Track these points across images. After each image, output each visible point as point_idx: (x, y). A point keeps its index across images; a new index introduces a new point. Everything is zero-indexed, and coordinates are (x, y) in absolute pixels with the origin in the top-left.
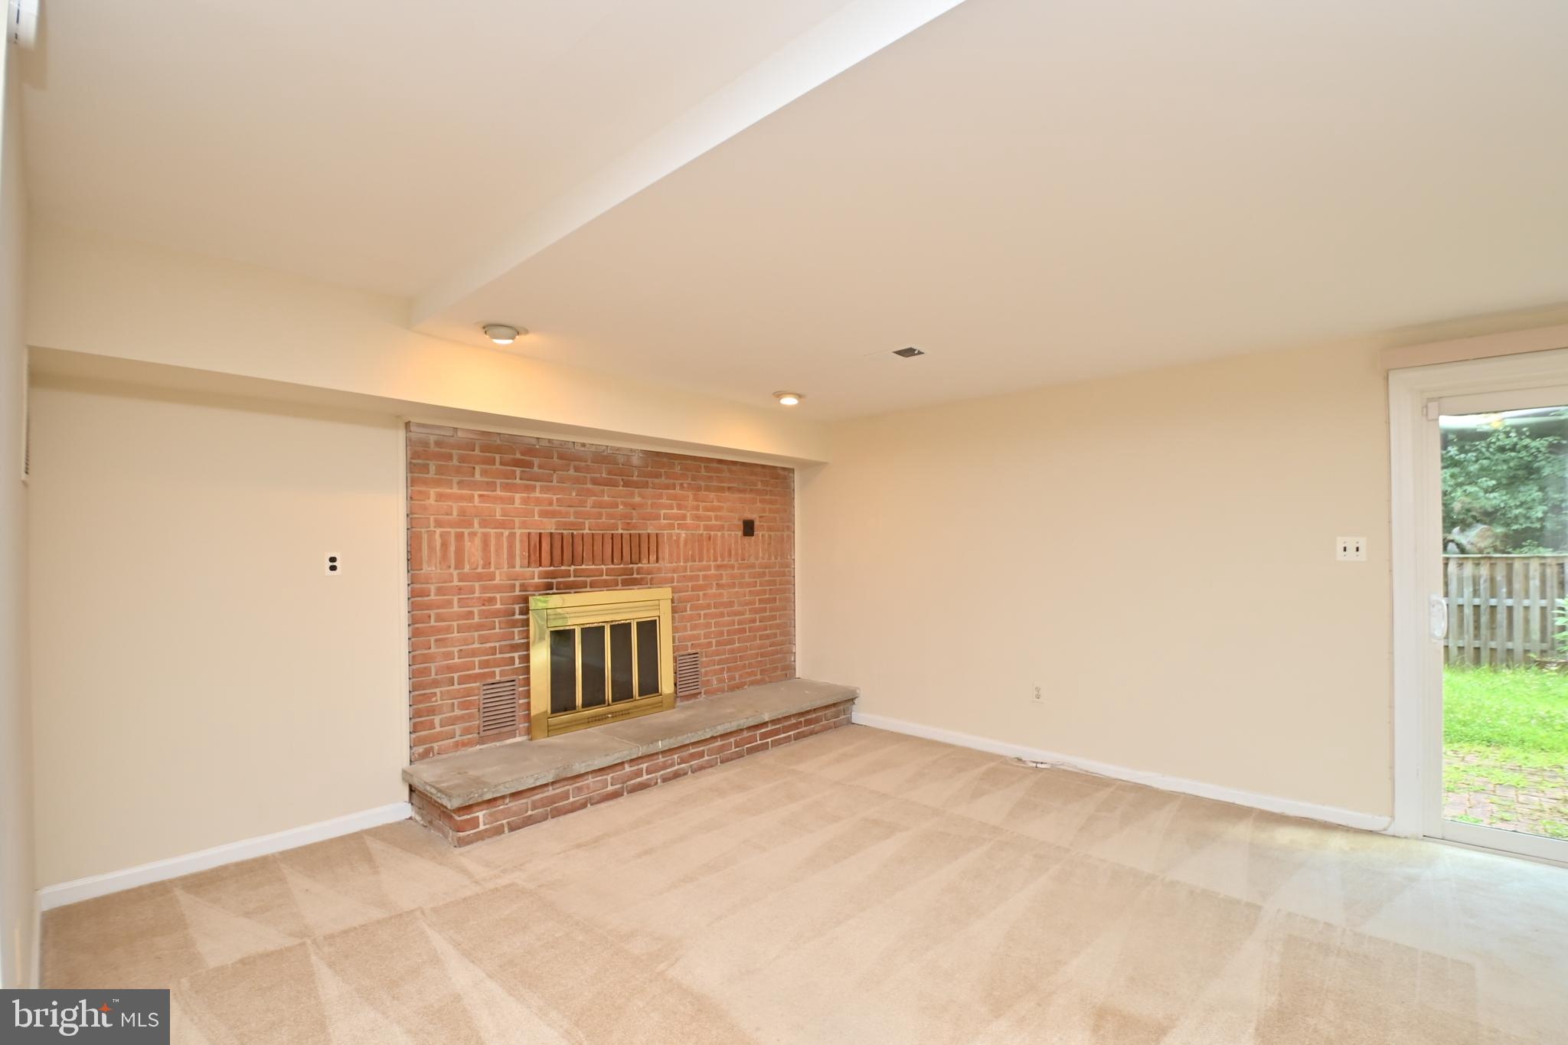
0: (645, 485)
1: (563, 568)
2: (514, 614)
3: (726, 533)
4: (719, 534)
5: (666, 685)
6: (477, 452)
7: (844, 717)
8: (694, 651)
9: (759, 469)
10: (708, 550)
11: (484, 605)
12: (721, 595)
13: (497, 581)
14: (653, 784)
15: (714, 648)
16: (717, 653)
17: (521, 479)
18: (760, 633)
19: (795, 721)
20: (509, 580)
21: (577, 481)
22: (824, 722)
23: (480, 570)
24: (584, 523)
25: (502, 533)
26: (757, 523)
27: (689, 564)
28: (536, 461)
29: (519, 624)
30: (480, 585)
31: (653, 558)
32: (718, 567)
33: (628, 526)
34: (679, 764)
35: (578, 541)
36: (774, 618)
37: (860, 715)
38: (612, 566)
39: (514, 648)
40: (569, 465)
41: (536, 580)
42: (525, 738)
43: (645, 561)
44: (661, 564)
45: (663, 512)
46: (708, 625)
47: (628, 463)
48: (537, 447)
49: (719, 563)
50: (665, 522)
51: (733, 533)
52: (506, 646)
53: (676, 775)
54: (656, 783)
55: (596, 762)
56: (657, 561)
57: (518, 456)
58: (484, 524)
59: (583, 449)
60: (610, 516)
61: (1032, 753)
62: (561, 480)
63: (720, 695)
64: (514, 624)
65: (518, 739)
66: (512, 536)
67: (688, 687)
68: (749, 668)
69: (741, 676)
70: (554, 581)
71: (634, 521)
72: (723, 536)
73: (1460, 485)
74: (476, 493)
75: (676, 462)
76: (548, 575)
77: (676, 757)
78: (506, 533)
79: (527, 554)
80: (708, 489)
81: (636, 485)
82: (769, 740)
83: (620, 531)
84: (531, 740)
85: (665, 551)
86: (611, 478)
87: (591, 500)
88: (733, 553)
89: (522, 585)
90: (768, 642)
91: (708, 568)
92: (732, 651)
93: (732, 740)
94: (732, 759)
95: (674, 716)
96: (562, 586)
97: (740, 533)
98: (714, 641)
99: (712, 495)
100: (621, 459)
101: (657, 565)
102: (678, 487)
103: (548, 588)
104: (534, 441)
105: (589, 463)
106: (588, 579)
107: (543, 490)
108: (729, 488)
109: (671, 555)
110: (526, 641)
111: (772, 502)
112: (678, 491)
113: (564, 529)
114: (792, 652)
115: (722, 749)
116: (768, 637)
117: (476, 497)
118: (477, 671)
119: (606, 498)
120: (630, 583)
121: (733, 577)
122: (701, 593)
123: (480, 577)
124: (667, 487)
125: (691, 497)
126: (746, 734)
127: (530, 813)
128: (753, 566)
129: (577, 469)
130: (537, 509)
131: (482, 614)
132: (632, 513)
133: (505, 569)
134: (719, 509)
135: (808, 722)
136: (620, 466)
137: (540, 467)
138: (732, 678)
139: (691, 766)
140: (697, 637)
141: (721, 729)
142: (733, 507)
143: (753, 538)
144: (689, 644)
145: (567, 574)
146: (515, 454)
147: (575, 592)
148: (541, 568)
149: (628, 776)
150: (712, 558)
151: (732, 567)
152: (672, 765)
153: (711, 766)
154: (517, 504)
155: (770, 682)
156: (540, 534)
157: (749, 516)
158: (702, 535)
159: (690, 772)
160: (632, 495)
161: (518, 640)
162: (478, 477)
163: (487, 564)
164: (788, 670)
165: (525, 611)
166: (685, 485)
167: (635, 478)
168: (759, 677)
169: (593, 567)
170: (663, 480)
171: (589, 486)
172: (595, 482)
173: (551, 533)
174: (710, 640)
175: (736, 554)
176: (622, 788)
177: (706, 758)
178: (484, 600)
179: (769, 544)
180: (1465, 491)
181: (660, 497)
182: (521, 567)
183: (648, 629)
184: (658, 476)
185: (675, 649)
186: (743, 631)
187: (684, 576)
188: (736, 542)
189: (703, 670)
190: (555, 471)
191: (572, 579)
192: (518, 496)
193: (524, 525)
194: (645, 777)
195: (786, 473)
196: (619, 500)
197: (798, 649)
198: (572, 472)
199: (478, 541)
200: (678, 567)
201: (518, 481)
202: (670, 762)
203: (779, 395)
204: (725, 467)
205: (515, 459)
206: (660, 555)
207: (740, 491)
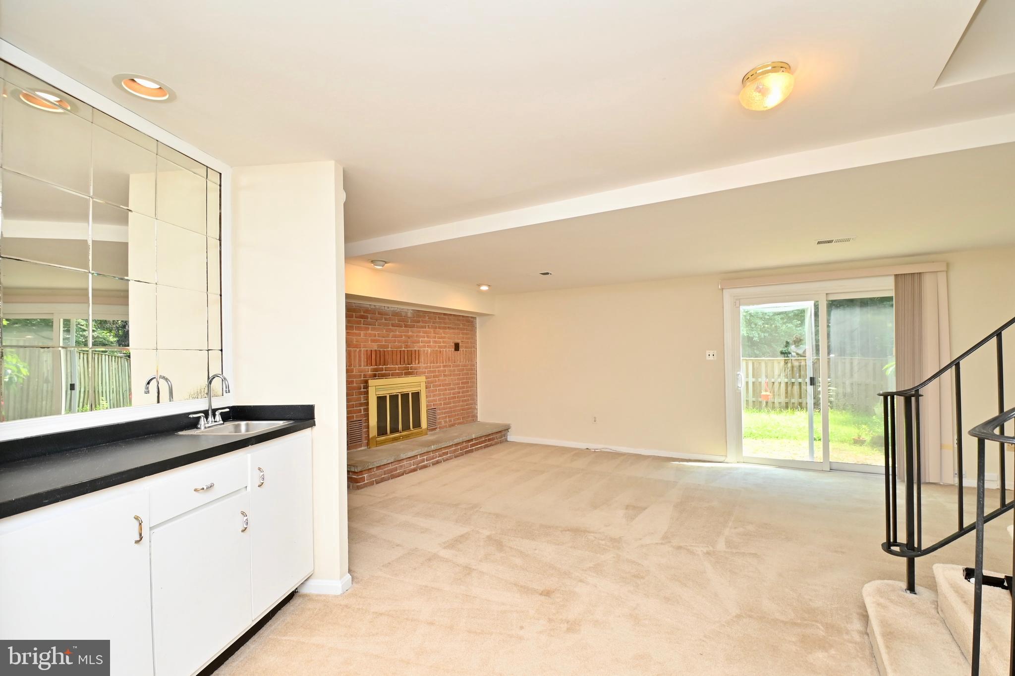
0: (413, 327)
1: (380, 367)
2: (361, 389)
3: (448, 349)
4: (444, 350)
5: (424, 424)
7: (504, 438)
8: (434, 407)
9: (461, 318)
10: (440, 357)
12: (445, 379)
13: (354, 373)
14: (429, 466)
15: (442, 406)
16: (444, 409)
17: (363, 324)
18: (462, 399)
19: (484, 439)
20: (359, 372)
21: (386, 325)
22: (496, 440)
24: (389, 345)
25: (356, 350)
26: (460, 345)
27: (432, 365)
28: (369, 316)
29: (363, 394)
31: (417, 362)
32: (444, 366)
33: (407, 346)
34: (438, 457)
35: (386, 353)
36: (468, 391)
37: (511, 437)
38: (400, 366)
39: (361, 405)
40: (382, 317)
41: (370, 372)
42: (366, 447)
43: (414, 363)
44: (420, 365)
45: (421, 339)
46: (440, 395)
47: (406, 316)
48: (370, 309)
49: (444, 364)
50: (422, 344)
51: (450, 349)
52: (358, 404)
53: (438, 462)
55: (409, 454)
56: (419, 363)
57: (362, 313)
58: (349, 346)
59: (388, 309)
60: (399, 342)
61: (592, 446)
62: (379, 325)
63: (445, 429)
64: (361, 393)
65: (363, 448)
66: (360, 352)
67: (432, 426)
68: (457, 416)
69: (454, 420)
70: (377, 373)
71: (409, 344)
72: (446, 351)
73: (784, 323)
75: (426, 315)
76: (375, 370)
77: (437, 454)
78: (358, 350)
79: (366, 360)
80: (440, 328)
81: (410, 326)
82: (474, 448)
83: (403, 349)
84: (370, 448)
85: (422, 359)
86: (399, 323)
87: (391, 334)
88: (450, 359)
89: (364, 375)
90: (465, 403)
91: (440, 367)
92: (450, 408)
93: (459, 447)
94: (459, 456)
95: (430, 437)
96: (380, 376)
97: (453, 349)
98: (442, 402)
99: (441, 331)
100: (403, 314)
102: (427, 327)
103: (374, 376)
104: (368, 306)
105: (390, 316)
106: (391, 372)
107: (373, 329)
108: (448, 327)
109: (424, 360)
110: (366, 401)
111: (467, 334)
112: (427, 329)
113: (381, 348)
114: (476, 409)
115: (455, 451)
116: (465, 401)
119: (397, 333)
120: (408, 374)
121: (450, 371)
122: (437, 379)
124: (422, 327)
125: (432, 332)
126: (464, 444)
127: (383, 476)
128: (458, 366)
129: (386, 319)
130: (370, 339)
132: (408, 340)
133: (357, 367)
134: (444, 338)
135: (489, 440)
136: (403, 317)
137: (371, 319)
138: (450, 421)
139: (443, 459)
140: (435, 401)
141: (456, 441)
142: (449, 337)
143: (459, 352)
144: (433, 404)
145: (382, 370)
147: (385, 378)
148: (372, 367)
149: (419, 462)
150: (441, 362)
151: (450, 366)
152: (436, 458)
153: (451, 459)
154: (362, 336)
155: (467, 423)
156: (371, 350)
157: (457, 341)
158: (437, 350)
160: (408, 331)
161: (363, 401)
163: (350, 365)
164: (475, 417)
165: (366, 387)
166: (430, 326)
167: (409, 323)
168: (461, 420)
169: (392, 366)
170: (421, 324)
171: (391, 327)
172: (393, 325)
173: (376, 350)
175: (452, 360)
176: (417, 467)
177: (449, 455)
179: (466, 355)
180: (787, 326)
181: (419, 332)
182: (364, 366)
183: (416, 396)
184: (419, 322)
185: (427, 406)
186: (454, 397)
187: (430, 371)
188: (452, 354)
189: (438, 417)
190: (377, 320)
191: (384, 372)
192: (362, 333)
193: (364, 346)
194: (426, 463)
195: (473, 319)
196: (403, 334)
197: (479, 407)
198: (383, 321)
200: (427, 366)
201: (362, 325)
202: (435, 456)
203: (479, 285)
204: (447, 317)
205: (360, 315)
206: (420, 360)
207: (453, 329)
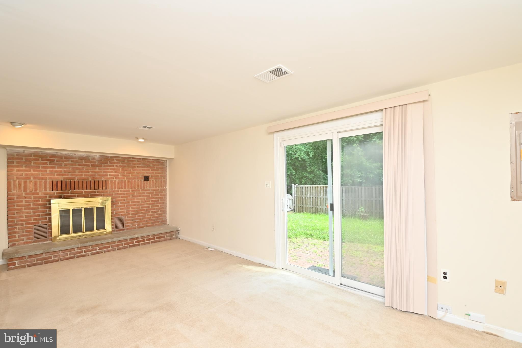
0: (101, 166)
1: (66, 191)
4: (133, 180)
6: (32, 157)
7: (175, 236)
8: (122, 216)
9: (151, 160)
10: (128, 185)
11: (35, 202)
12: (134, 199)
13: (40, 195)
14: (87, 255)
15: (131, 215)
16: (132, 217)
17: (49, 165)
18: (152, 211)
19: (151, 237)
20: (44, 195)
21: (72, 165)
22: (165, 238)
23: (33, 192)
24: (75, 178)
25: (42, 181)
26: (150, 177)
27: (120, 190)
28: (56, 159)
30: (33, 196)
31: (104, 188)
32: (133, 191)
33: (93, 178)
34: (99, 250)
35: (73, 183)
36: (158, 206)
37: (181, 236)
38: (86, 191)
39: (46, 215)
40: (69, 160)
41: (55, 195)
43: (101, 189)
44: (107, 190)
45: (108, 174)
46: (128, 208)
47: (93, 159)
48: (56, 155)
49: (133, 189)
50: (109, 177)
51: (139, 180)
52: (43, 214)
53: (98, 253)
54: (89, 255)
56: (106, 189)
57: (48, 158)
58: (34, 178)
59: (75, 155)
60: (86, 175)
62: (65, 165)
63: (133, 230)
65: (48, 242)
66: (46, 182)
67: (119, 227)
68: (146, 221)
69: (143, 224)
70: (63, 195)
71: (96, 177)
72: (135, 181)
74: (32, 169)
75: (115, 159)
76: (60, 193)
77: (97, 247)
78: (43, 181)
79: (52, 187)
80: (128, 167)
81: (97, 166)
82: (140, 243)
83: (90, 180)
84: (52, 242)
85: (109, 186)
86: (86, 164)
87: (77, 171)
88: (139, 186)
90: (155, 213)
91: (128, 191)
92: (139, 216)
93: (122, 243)
94: (123, 249)
96: (65, 197)
97: (142, 180)
99: (130, 168)
100: (90, 158)
101: (106, 190)
102: (115, 166)
105: (77, 159)
106: (77, 195)
107: (58, 168)
108: (138, 167)
109: (112, 187)
111: (156, 170)
112: (115, 168)
113: (67, 180)
114: (166, 217)
115: (118, 245)
117: (32, 170)
118: (32, 221)
119: (84, 170)
121: (139, 193)
122: (125, 198)
123: (33, 194)
124: (110, 166)
125: (121, 169)
126: (129, 241)
127: (35, 262)
128: (149, 190)
129: (72, 161)
130: (56, 174)
131: (34, 205)
132: (95, 174)
133: (43, 192)
134: (133, 173)
136: (90, 160)
137: (57, 161)
138: (138, 225)
139: (104, 250)
140: (124, 212)
142: (139, 172)
143: (148, 181)
144: (120, 214)
145: (68, 193)
146: (47, 157)
147: (71, 198)
148: (57, 191)
149: (76, 253)
150: (130, 188)
151: (139, 190)
152: (96, 250)
153: (113, 251)
154: (48, 172)
156: (57, 181)
157: (146, 175)
158: (126, 181)
159: (104, 252)
160: (95, 169)
161: (48, 212)
162: (32, 164)
163: (36, 190)
164: (164, 222)
165: (49, 204)
166: (118, 166)
167: (96, 164)
168: (151, 224)
169: (79, 191)
170: (109, 164)
171: (77, 166)
172: (79, 165)
173: (62, 181)
174: (130, 213)
175: (141, 186)
176: (74, 256)
177: (111, 248)
178: (35, 201)
179: (156, 183)
181: (108, 169)
182: (49, 191)
183: (101, 211)
184: (106, 163)
186: (144, 210)
187: (118, 193)
188: (141, 183)
189: (126, 222)
190: (63, 162)
191: (70, 194)
192: (48, 170)
193: (50, 178)
194: (84, 253)
195: (163, 161)
196: (90, 171)
197: (168, 215)
198: (70, 162)
199: (32, 183)
200: (115, 190)
202: (95, 249)
203: (138, 138)
204: (136, 160)
205: (47, 159)
206: (107, 187)
207: (142, 167)
